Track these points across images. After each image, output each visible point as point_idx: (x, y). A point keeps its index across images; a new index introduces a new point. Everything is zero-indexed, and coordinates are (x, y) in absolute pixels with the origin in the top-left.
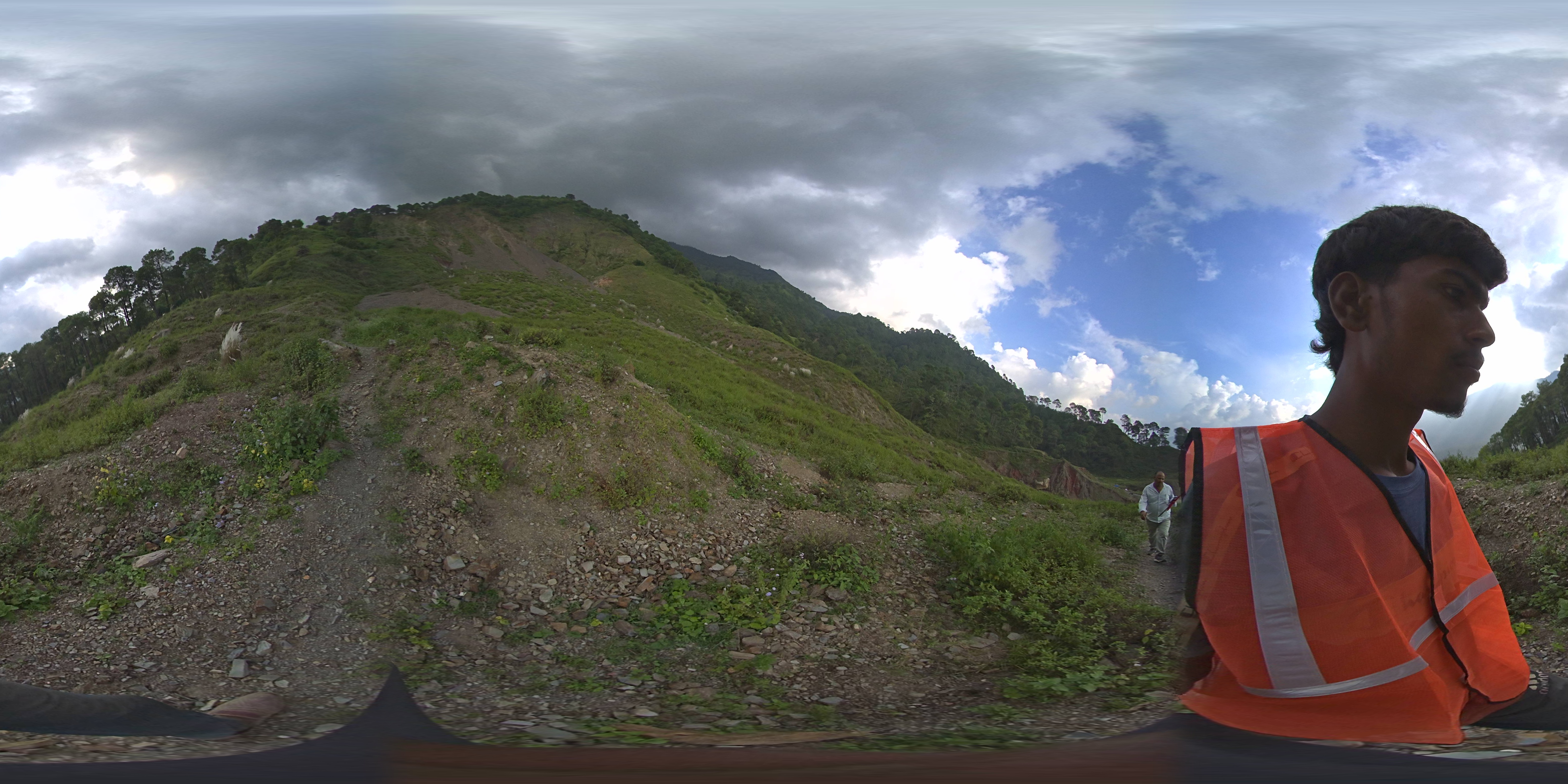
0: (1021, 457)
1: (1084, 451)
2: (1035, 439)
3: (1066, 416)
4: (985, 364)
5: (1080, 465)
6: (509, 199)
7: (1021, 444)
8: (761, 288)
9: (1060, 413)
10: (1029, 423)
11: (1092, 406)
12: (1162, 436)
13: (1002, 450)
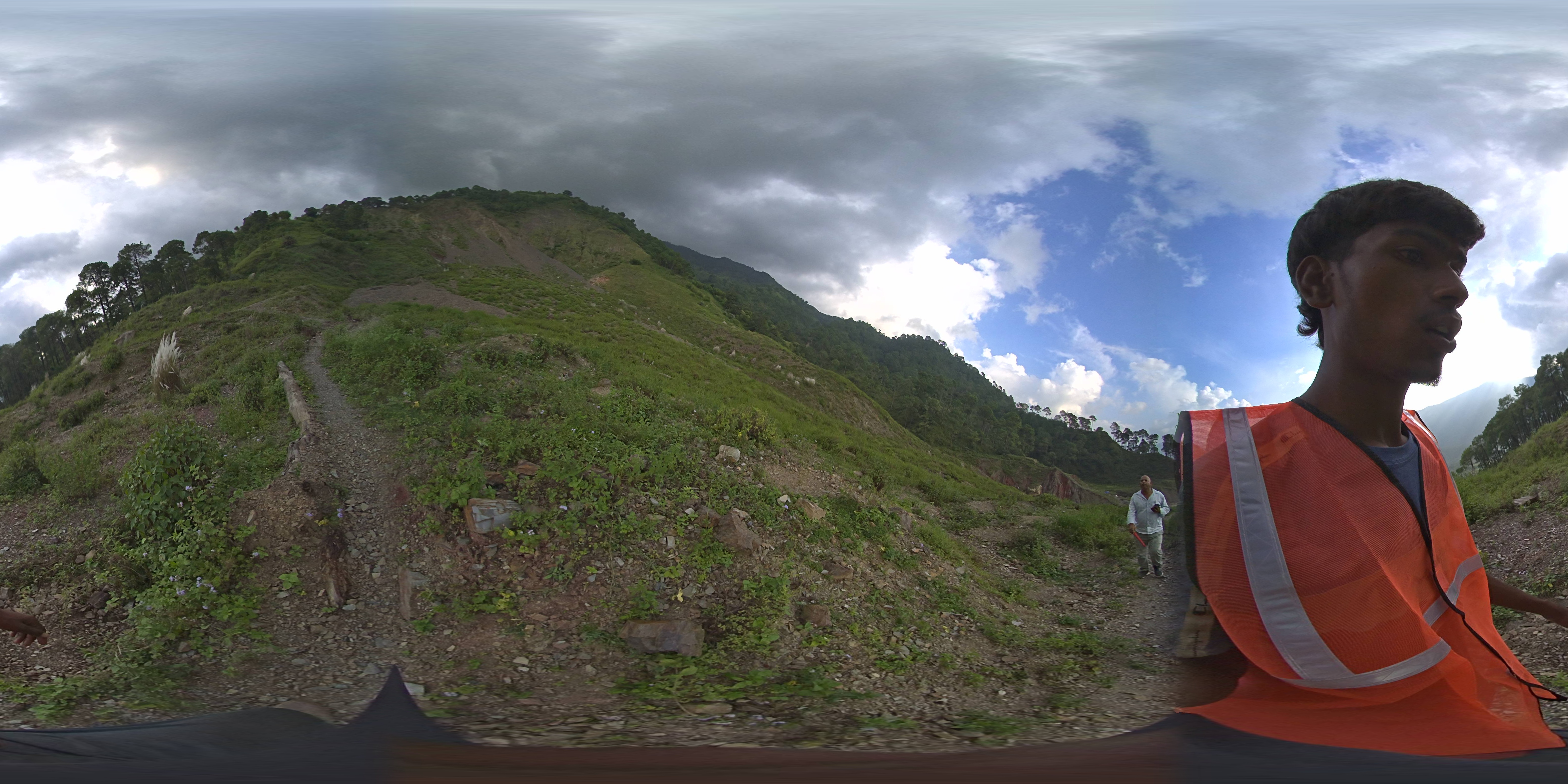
0: (1013, 465)
1: (1074, 458)
2: (1026, 447)
3: (1055, 424)
4: (975, 370)
5: (1070, 472)
6: (504, 194)
7: (1013, 452)
8: (755, 291)
9: (1051, 421)
10: (1020, 431)
12: (1151, 443)
13: (995, 457)
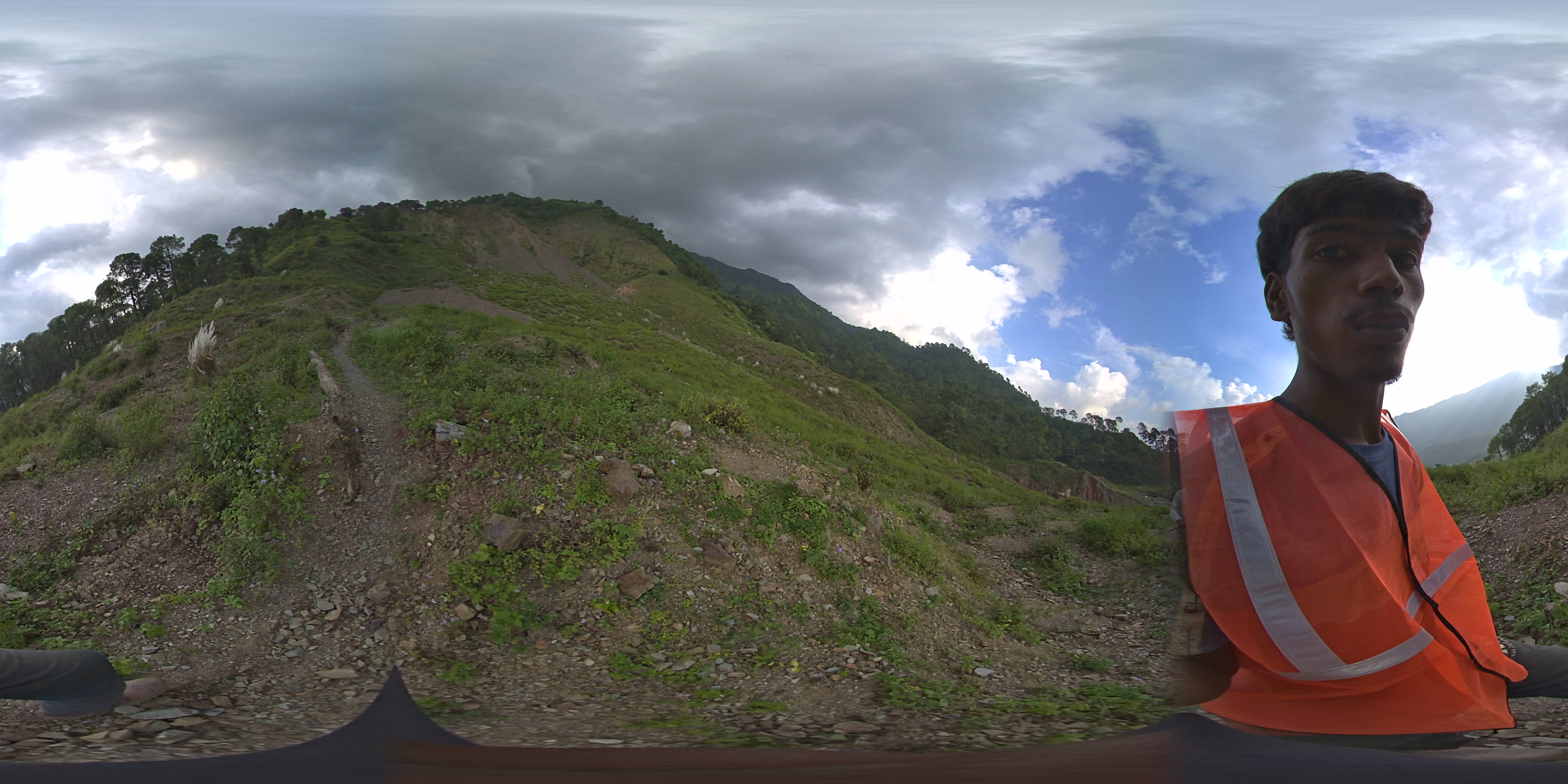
0: (1041, 469)
1: (1102, 460)
2: (1054, 451)
3: (1081, 427)
4: (1000, 377)
5: (1099, 475)
6: (538, 202)
7: (1040, 457)
8: (779, 301)
9: (1077, 424)
10: (1048, 436)
11: (1108, 415)
13: (1022, 463)
